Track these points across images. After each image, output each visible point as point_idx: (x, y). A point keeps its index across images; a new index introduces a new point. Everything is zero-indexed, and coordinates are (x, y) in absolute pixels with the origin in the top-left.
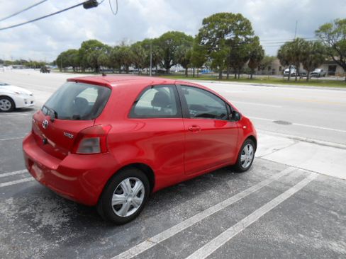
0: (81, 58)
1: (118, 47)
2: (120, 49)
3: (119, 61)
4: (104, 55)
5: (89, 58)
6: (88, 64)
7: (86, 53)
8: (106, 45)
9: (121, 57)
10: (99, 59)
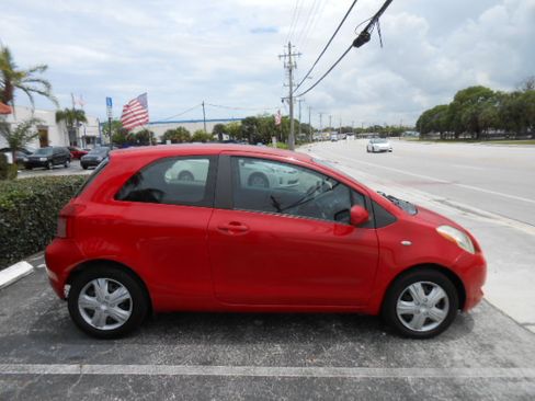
0: (452, 118)
1: (517, 94)
2: (520, 97)
3: (517, 118)
4: (490, 110)
5: (464, 116)
6: (463, 126)
7: (460, 109)
8: (499, 92)
9: (521, 111)
10: (481, 117)
